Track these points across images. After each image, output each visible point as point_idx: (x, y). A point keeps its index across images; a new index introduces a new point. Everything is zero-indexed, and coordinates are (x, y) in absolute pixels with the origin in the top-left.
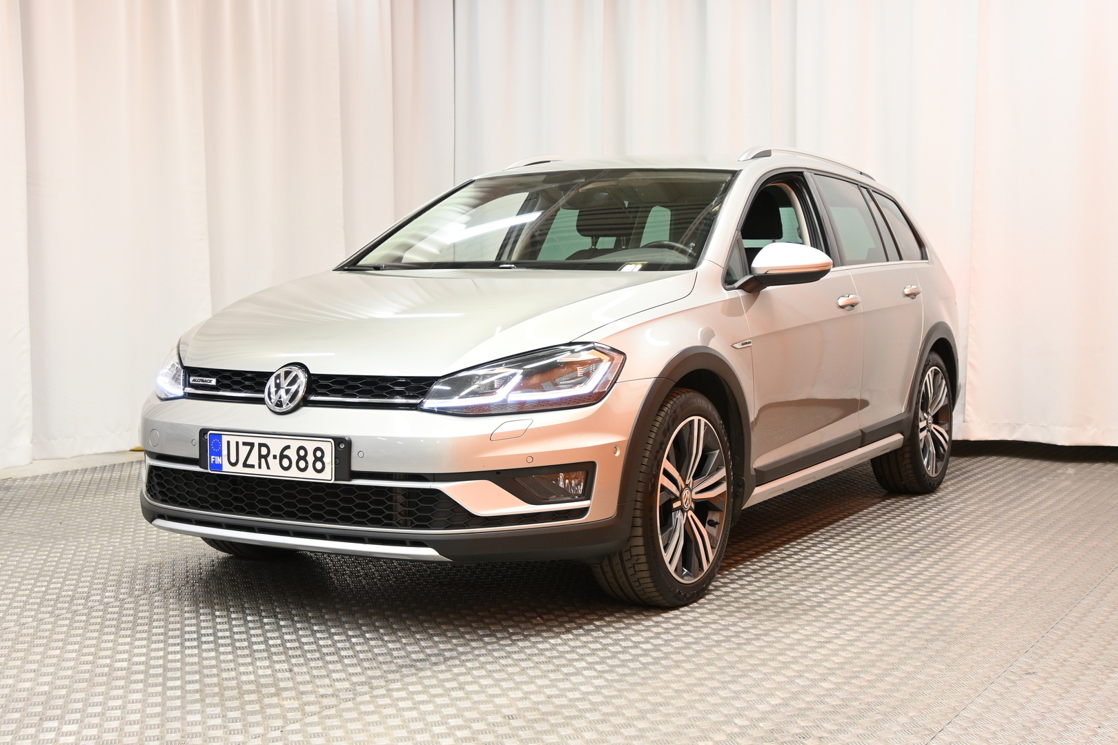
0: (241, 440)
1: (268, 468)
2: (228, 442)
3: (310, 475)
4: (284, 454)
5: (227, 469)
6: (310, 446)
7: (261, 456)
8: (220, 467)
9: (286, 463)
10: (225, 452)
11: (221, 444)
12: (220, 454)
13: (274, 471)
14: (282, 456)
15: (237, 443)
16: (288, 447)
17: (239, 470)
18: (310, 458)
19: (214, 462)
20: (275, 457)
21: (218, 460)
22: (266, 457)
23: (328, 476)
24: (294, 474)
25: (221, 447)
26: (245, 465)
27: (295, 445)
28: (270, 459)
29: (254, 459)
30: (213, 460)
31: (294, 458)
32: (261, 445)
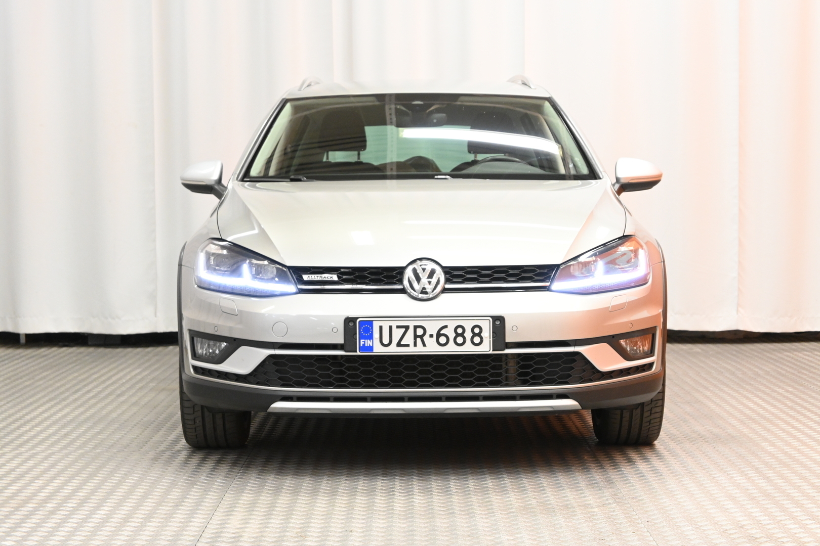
0: (394, 324)
1: (424, 345)
2: (381, 328)
3: (468, 349)
4: (442, 332)
5: (378, 350)
6: (468, 325)
7: (416, 336)
8: (371, 348)
9: (443, 340)
10: (376, 335)
11: (372, 329)
12: (371, 337)
13: (432, 348)
14: (439, 335)
15: (391, 327)
16: (446, 327)
17: (393, 350)
18: (468, 335)
19: (364, 345)
20: (431, 336)
21: (368, 343)
22: (421, 337)
23: (486, 348)
24: (451, 349)
25: (372, 332)
26: (399, 344)
27: (452, 325)
28: (426, 338)
29: (409, 338)
30: (362, 343)
31: (452, 335)
32: (416, 327)
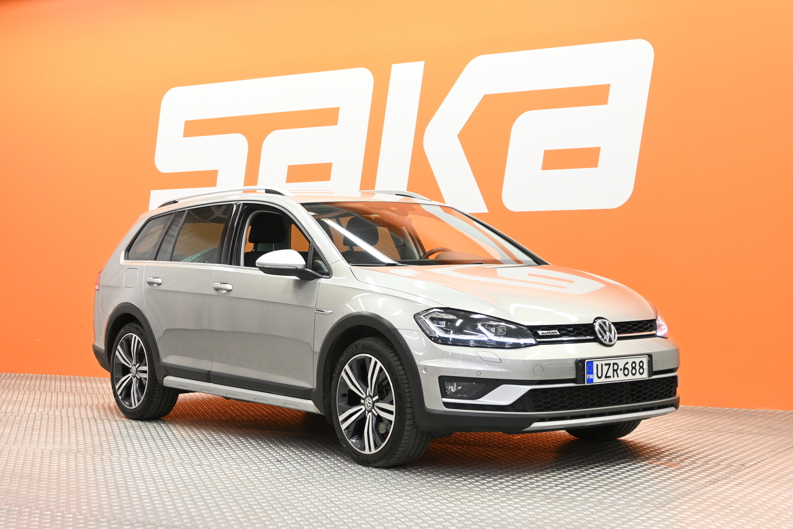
0: (604, 362)
1: (618, 376)
2: (597, 365)
3: (638, 377)
5: (596, 381)
6: (637, 362)
7: (614, 370)
8: (591, 380)
9: (626, 372)
10: (595, 371)
11: (593, 367)
12: (592, 373)
13: (621, 378)
14: (625, 368)
15: (602, 365)
16: (627, 363)
17: (603, 380)
18: (638, 368)
19: (589, 378)
20: (621, 370)
21: (591, 377)
22: (616, 370)
23: (645, 376)
24: (630, 378)
25: (593, 369)
26: (605, 377)
27: (630, 361)
28: (619, 371)
29: (610, 373)
30: (588, 377)
31: (630, 369)
32: (614, 364)
